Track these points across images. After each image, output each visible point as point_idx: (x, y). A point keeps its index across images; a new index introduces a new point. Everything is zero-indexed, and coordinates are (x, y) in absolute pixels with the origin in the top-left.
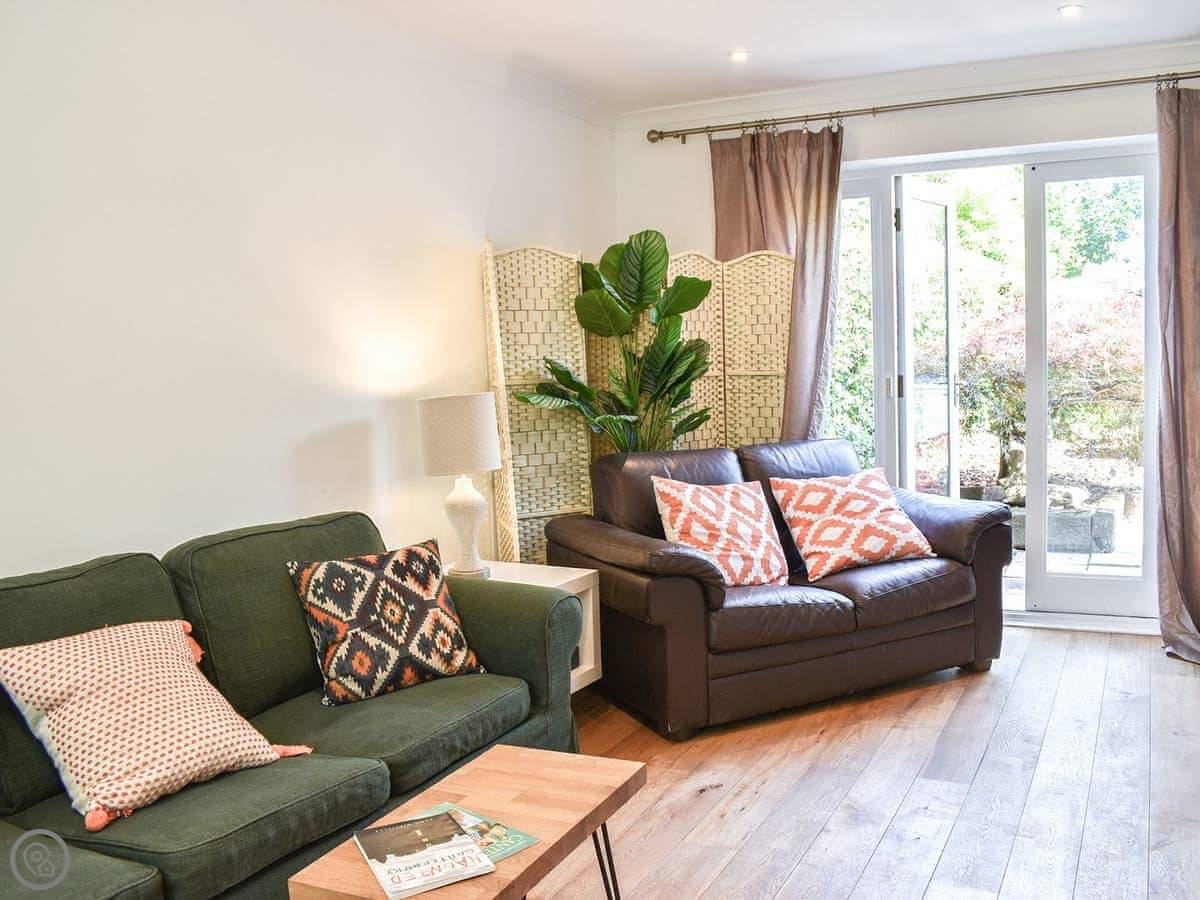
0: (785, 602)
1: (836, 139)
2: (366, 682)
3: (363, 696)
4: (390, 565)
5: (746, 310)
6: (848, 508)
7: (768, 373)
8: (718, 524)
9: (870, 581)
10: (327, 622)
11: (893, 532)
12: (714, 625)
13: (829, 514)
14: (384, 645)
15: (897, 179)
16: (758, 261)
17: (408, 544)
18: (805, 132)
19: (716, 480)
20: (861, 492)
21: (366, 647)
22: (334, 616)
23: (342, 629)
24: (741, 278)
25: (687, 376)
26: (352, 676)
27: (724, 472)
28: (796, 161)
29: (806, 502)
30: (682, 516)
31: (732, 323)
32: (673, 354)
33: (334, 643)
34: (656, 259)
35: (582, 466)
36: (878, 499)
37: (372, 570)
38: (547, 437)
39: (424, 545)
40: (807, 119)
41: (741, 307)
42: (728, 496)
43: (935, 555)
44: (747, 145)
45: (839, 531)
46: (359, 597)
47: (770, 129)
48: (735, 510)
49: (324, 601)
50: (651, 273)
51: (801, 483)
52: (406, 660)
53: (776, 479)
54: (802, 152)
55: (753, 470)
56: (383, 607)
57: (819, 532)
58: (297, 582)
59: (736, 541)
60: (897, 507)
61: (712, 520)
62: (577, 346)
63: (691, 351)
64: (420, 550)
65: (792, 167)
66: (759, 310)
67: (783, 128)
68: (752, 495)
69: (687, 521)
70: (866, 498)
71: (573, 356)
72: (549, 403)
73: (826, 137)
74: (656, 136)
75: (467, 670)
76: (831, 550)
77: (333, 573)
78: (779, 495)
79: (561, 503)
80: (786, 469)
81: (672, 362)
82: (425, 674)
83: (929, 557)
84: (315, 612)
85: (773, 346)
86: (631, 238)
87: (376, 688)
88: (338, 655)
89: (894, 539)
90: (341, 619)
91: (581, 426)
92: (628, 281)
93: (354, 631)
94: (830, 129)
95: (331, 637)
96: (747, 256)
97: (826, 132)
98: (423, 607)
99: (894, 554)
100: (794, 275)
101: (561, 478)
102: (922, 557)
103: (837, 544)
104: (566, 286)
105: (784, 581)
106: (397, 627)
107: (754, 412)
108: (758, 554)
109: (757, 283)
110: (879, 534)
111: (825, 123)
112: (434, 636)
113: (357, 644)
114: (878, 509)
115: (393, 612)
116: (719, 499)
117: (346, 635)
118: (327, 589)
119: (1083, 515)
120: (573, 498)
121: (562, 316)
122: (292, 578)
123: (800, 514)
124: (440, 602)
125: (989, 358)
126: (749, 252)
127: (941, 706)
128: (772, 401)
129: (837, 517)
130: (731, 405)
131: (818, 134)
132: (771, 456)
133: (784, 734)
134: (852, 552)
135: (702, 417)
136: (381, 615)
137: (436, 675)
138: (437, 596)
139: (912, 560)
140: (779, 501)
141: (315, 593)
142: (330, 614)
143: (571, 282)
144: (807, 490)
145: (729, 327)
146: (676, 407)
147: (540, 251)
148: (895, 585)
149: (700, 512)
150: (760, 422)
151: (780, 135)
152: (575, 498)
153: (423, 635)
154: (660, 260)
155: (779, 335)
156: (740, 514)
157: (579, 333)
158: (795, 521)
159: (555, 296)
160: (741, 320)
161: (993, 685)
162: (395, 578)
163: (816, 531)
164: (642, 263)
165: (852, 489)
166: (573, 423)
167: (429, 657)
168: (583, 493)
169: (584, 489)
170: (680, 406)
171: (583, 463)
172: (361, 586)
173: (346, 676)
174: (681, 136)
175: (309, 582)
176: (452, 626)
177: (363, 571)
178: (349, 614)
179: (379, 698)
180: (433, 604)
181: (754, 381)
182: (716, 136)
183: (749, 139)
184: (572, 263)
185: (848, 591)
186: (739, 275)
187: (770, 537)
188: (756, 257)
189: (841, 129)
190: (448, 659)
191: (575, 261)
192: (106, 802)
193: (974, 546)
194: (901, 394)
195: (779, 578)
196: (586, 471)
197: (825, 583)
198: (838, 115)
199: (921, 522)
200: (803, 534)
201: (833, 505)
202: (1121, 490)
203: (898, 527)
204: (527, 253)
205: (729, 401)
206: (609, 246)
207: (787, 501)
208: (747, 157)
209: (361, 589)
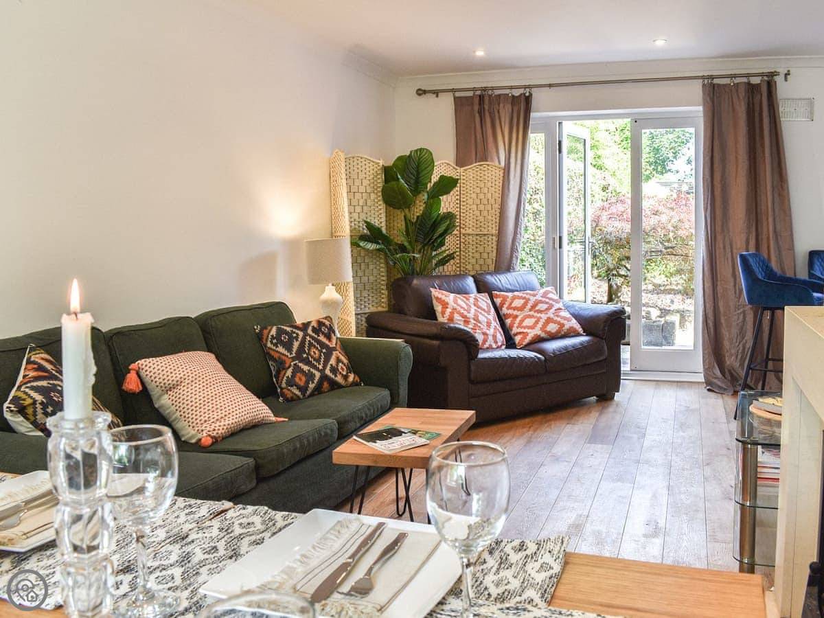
0: (509, 356)
1: (528, 100)
2: (303, 389)
3: (301, 397)
4: (310, 328)
5: (474, 196)
6: (537, 308)
7: (486, 233)
8: (468, 315)
9: (553, 346)
10: (279, 358)
11: (562, 321)
12: (473, 368)
13: (526, 312)
14: (312, 370)
15: (559, 123)
16: (482, 168)
17: (317, 318)
18: (510, 95)
19: (463, 292)
20: (544, 299)
21: (302, 371)
22: (283, 354)
23: (288, 362)
24: (471, 177)
25: (445, 233)
26: (296, 386)
27: (468, 288)
28: (505, 112)
29: (513, 305)
30: (449, 310)
31: (465, 203)
32: (435, 221)
33: (284, 369)
34: (426, 166)
35: (382, 285)
36: (554, 303)
37: (302, 331)
38: (363, 266)
39: (326, 318)
40: (511, 88)
41: (471, 194)
42: (472, 300)
43: (585, 334)
44: (476, 101)
45: (533, 320)
46: (296, 345)
47: (490, 92)
48: (476, 308)
49: (277, 347)
50: (423, 173)
51: (510, 295)
52: (324, 378)
53: (496, 292)
54: (509, 107)
55: (482, 287)
56: (309, 350)
57: (522, 321)
58: (260, 336)
59: (479, 325)
60: (563, 308)
61: (465, 313)
62: (381, 214)
63: (447, 219)
64: (324, 321)
65: (502, 114)
66: (482, 196)
67: (497, 92)
68: (484, 300)
69: (452, 313)
70: (547, 303)
71: (379, 219)
72: (371, 246)
73: (523, 99)
74: (421, 92)
75: (354, 384)
76: (529, 331)
77: (280, 332)
78: (498, 301)
79: (370, 306)
80: (502, 288)
81: (435, 225)
82: (334, 386)
83: (582, 335)
84: (272, 353)
85: (490, 217)
86: (411, 152)
87: (308, 393)
88: (287, 375)
89: (562, 325)
90: (287, 356)
91: (382, 261)
92: (409, 177)
93: (295, 362)
94: (524, 94)
95: (281, 366)
96: (475, 165)
97: (523, 96)
98: (330, 351)
99: (563, 333)
100: (503, 177)
101: (371, 291)
102: (578, 335)
103: (532, 328)
104: (375, 179)
105: (504, 347)
106: (318, 360)
107: (477, 255)
108: (491, 332)
109: (481, 181)
110: (555, 322)
111: (522, 91)
112: (337, 366)
113: (297, 369)
114: (554, 309)
115: (315, 352)
116: (467, 302)
117: (290, 365)
118: (278, 340)
119: (658, 323)
120: (377, 303)
121: (373, 196)
122: (257, 334)
123: (510, 312)
124: (338, 348)
125: (604, 229)
126: (476, 162)
127: (591, 415)
128: (489, 249)
129: (532, 313)
130: (464, 252)
131: (517, 97)
132: (491, 279)
133: (510, 429)
134: (540, 332)
135: (451, 257)
136: (309, 354)
137: (340, 386)
138: (336, 344)
139: (573, 336)
140: (498, 305)
141: (272, 343)
142: (281, 353)
143: (379, 177)
144: (514, 298)
145: (463, 206)
146: (435, 250)
147: (361, 158)
148: (566, 348)
149: (459, 308)
150: (481, 262)
151: (495, 95)
152: (379, 304)
153: (331, 365)
154: (430, 165)
155: (494, 210)
156: (480, 310)
157: (382, 206)
158: (507, 316)
159: (369, 185)
160: (470, 201)
161: (617, 405)
162: (314, 335)
163: (520, 321)
164: (418, 167)
165: (539, 297)
166: (378, 259)
167: (336, 376)
168: (383, 300)
169: (383, 298)
170: (440, 250)
171: (382, 282)
172: (297, 338)
173: (292, 386)
174: (436, 93)
175: (268, 336)
176: (345, 361)
177: (297, 331)
178: (291, 354)
179: (311, 399)
180: (334, 349)
181: (478, 237)
182: (458, 94)
183: (478, 98)
184: (379, 166)
185: (541, 352)
186: (470, 175)
187: (495, 324)
188: (481, 165)
189: (531, 95)
190: (346, 377)
191: (381, 164)
192: (210, 433)
193: (606, 328)
194: (560, 247)
195: (501, 346)
196: (384, 287)
197: (527, 348)
198: (529, 87)
199: (576, 317)
200: (513, 323)
201: (529, 306)
202: (678, 311)
203: (565, 318)
204: (355, 159)
205: (462, 249)
206: (398, 156)
207: (502, 304)
208: (476, 108)
209: (297, 340)
